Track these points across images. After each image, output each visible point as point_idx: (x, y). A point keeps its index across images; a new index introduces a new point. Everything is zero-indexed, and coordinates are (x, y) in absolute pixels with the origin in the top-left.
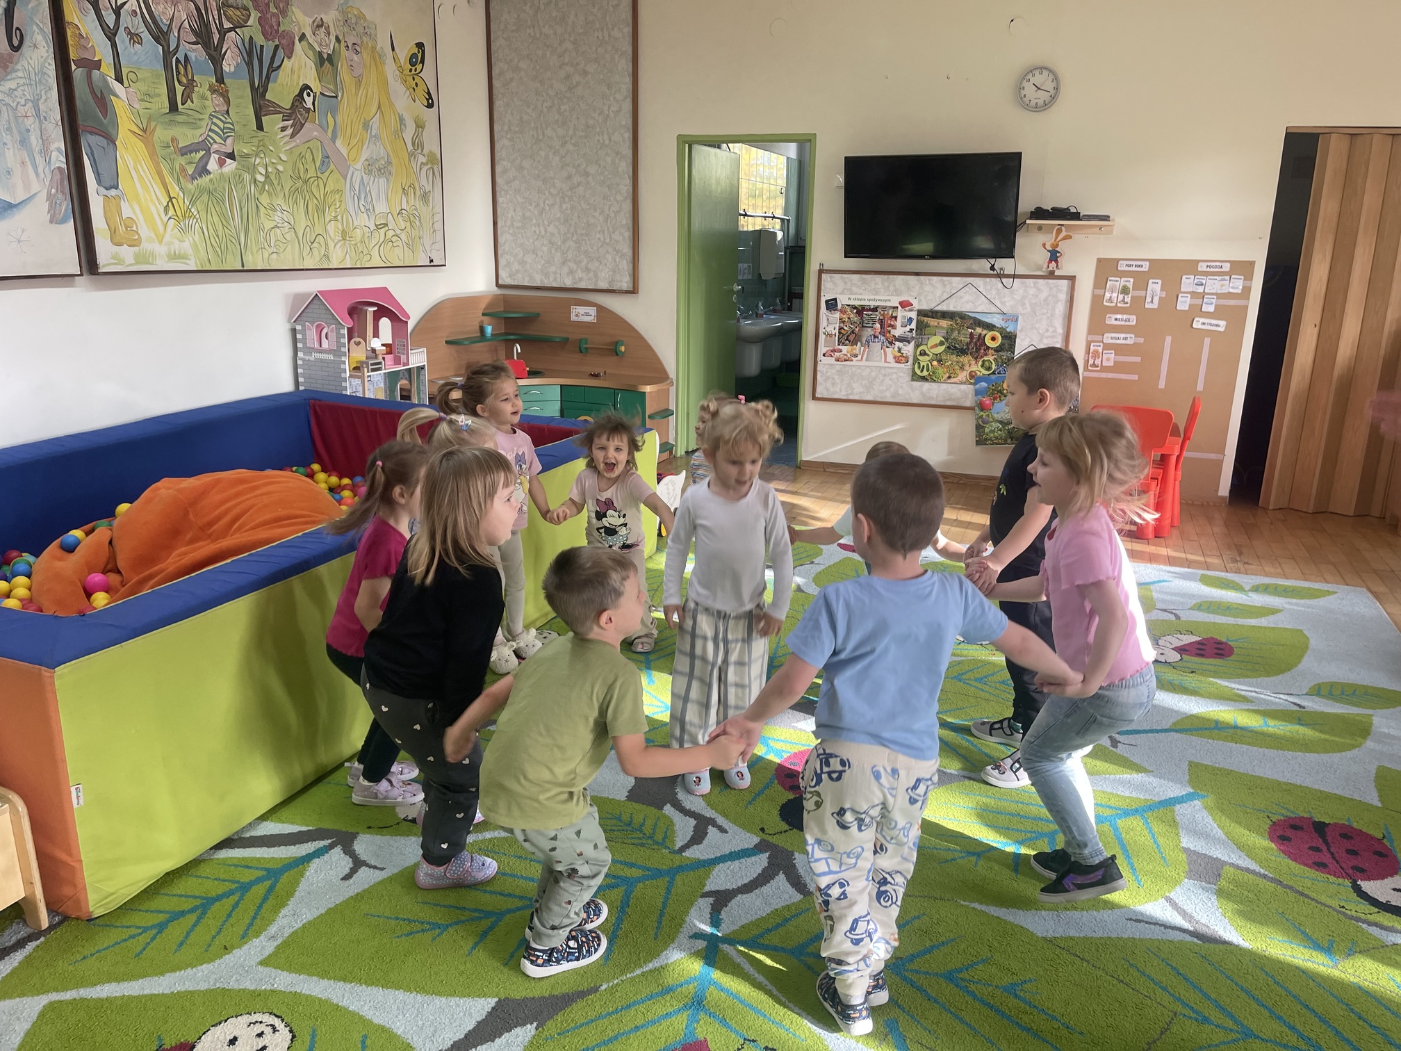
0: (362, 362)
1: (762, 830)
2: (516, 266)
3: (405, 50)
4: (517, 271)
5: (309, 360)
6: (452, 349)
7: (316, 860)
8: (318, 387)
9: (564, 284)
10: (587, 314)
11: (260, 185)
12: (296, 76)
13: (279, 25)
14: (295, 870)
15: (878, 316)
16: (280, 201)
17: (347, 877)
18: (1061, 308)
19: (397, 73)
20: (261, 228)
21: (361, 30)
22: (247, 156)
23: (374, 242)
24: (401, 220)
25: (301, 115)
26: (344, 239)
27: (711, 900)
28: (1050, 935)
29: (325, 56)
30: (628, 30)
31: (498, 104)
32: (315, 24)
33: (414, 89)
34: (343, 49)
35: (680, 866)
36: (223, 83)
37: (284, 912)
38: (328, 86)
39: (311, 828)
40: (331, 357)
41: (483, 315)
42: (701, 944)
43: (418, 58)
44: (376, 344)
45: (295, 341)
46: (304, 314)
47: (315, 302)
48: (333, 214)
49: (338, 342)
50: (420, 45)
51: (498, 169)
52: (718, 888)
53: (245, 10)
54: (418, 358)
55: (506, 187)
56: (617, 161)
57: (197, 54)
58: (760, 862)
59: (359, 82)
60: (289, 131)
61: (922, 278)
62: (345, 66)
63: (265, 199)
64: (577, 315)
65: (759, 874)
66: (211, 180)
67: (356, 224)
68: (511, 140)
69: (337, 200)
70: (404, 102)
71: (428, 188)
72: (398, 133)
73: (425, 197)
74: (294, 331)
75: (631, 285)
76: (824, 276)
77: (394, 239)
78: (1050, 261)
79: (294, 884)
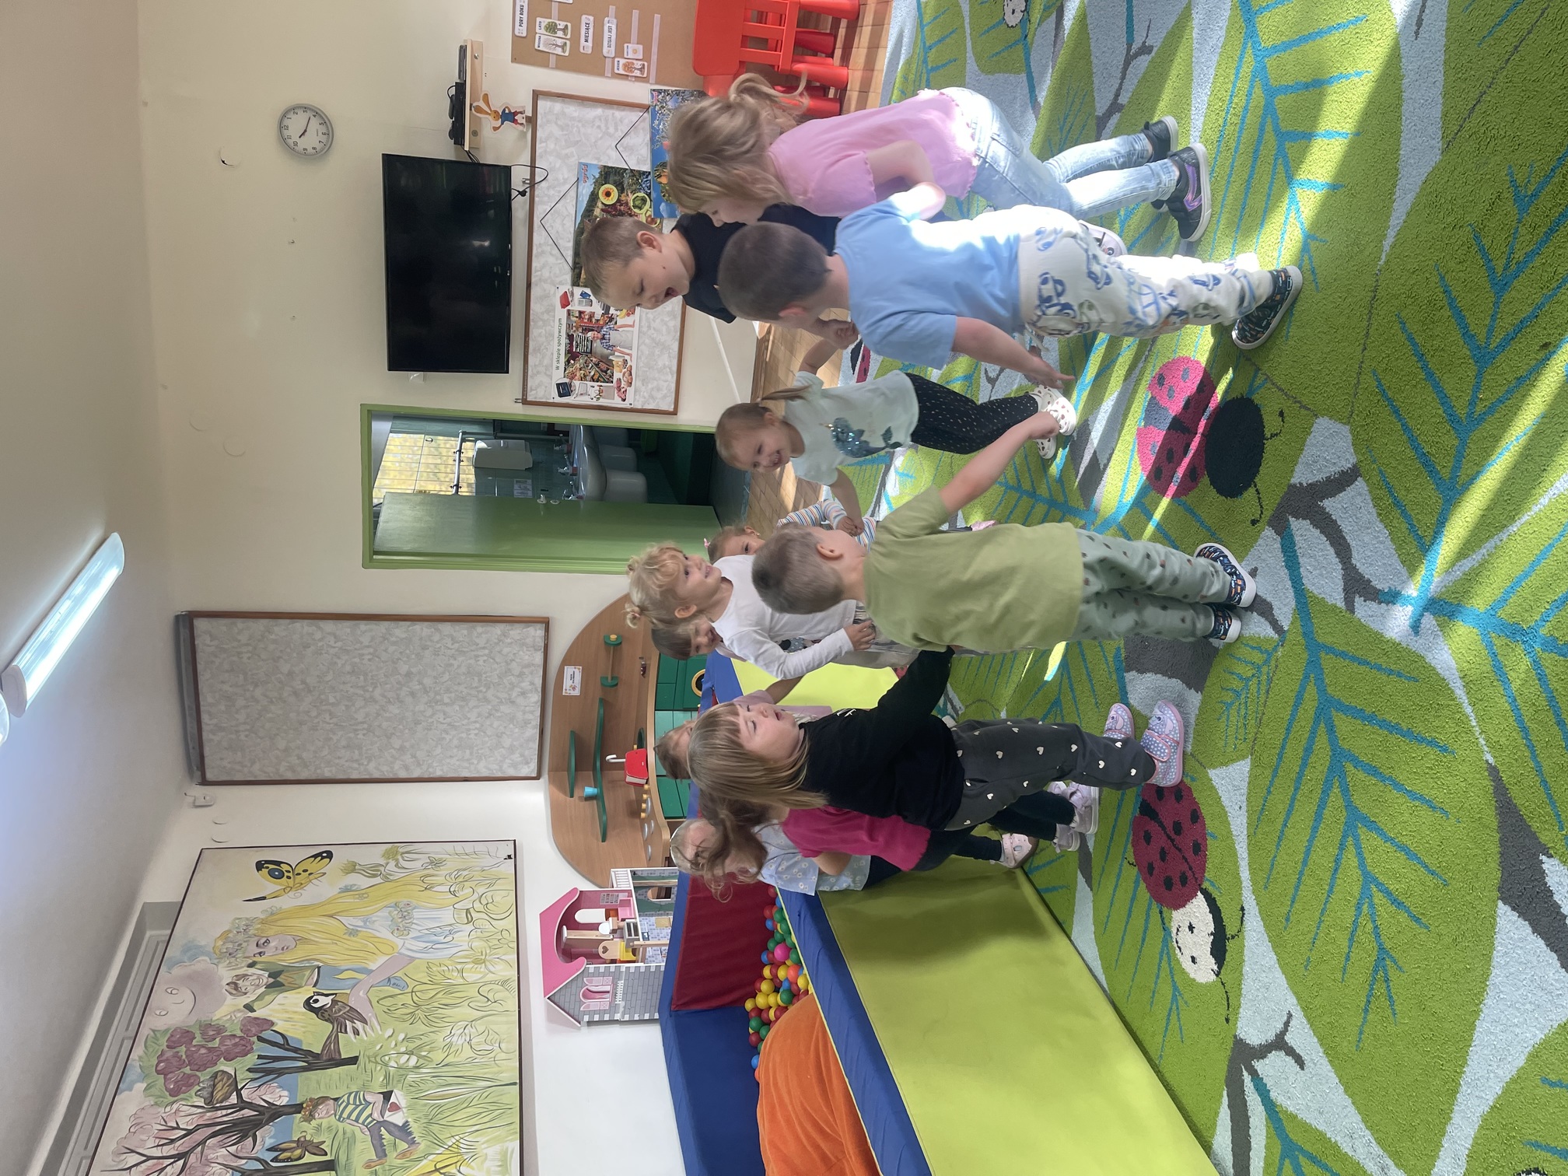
0: (627, 946)
1: (1254, 522)
2: (516, 757)
3: (266, 884)
4: (522, 755)
5: (625, 1007)
6: (610, 833)
7: (1273, 1095)
8: (655, 999)
9: (536, 703)
10: (573, 677)
11: (421, 1061)
12: (296, 1017)
13: (234, 1036)
14: (1285, 1124)
15: (578, 334)
16: (440, 1037)
17: (1300, 1062)
18: (572, 110)
19: (291, 894)
20: (471, 1061)
21: (241, 937)
22: (387, 1076)
23: (488, 926)
24: (461, 893)
25: (340, 1010)
26: (484, 962)
27: (1358, 601)
28: (1439, 145)
29: (271, 980)
30: (240, 623)
31: (327, 773)
32: (234, 992)
33: (310, 874)
34: (263, 959)
35: (1305, 634)
36: (302, 1104)
37: (1346, 1148)
38: (306, 978)
39: (1225, 1093)
40: (621, 983)
41: (572, 796)
42: (1429, 621)
43: (273, 869)
44: (606, 928)
45: (601, 1022)
46: (571, 1012)
47: (556, 1000)
48: (455, 974)
49: (603, 975)
50: (260, 866)
51: (403, 775)
52: (1341, 589)
53: (216, 1077)
54: (622, 879)
55: (425, 767)
56: (394, 639)
57: (267, 1136)
58: (1303, 530)
59: (300, 940)
60: (359, 1025)
61: (533, 280)
62: (282, 957)
63: (438, 1056)
64: (574, 689)
65: (1321, 532)
66: (416, 1121)
67: (466, 948)
68: (370, 761)
69: (439, 969)
70: (325, 887)
71: (424, 859)
72: (362, 894)
73: (435, 863)
74: (590, 1023)
75: (539, 626)
76: (529, 399)
77: (484, 902)
78: (515, 121)
79: (1306, 1128)
